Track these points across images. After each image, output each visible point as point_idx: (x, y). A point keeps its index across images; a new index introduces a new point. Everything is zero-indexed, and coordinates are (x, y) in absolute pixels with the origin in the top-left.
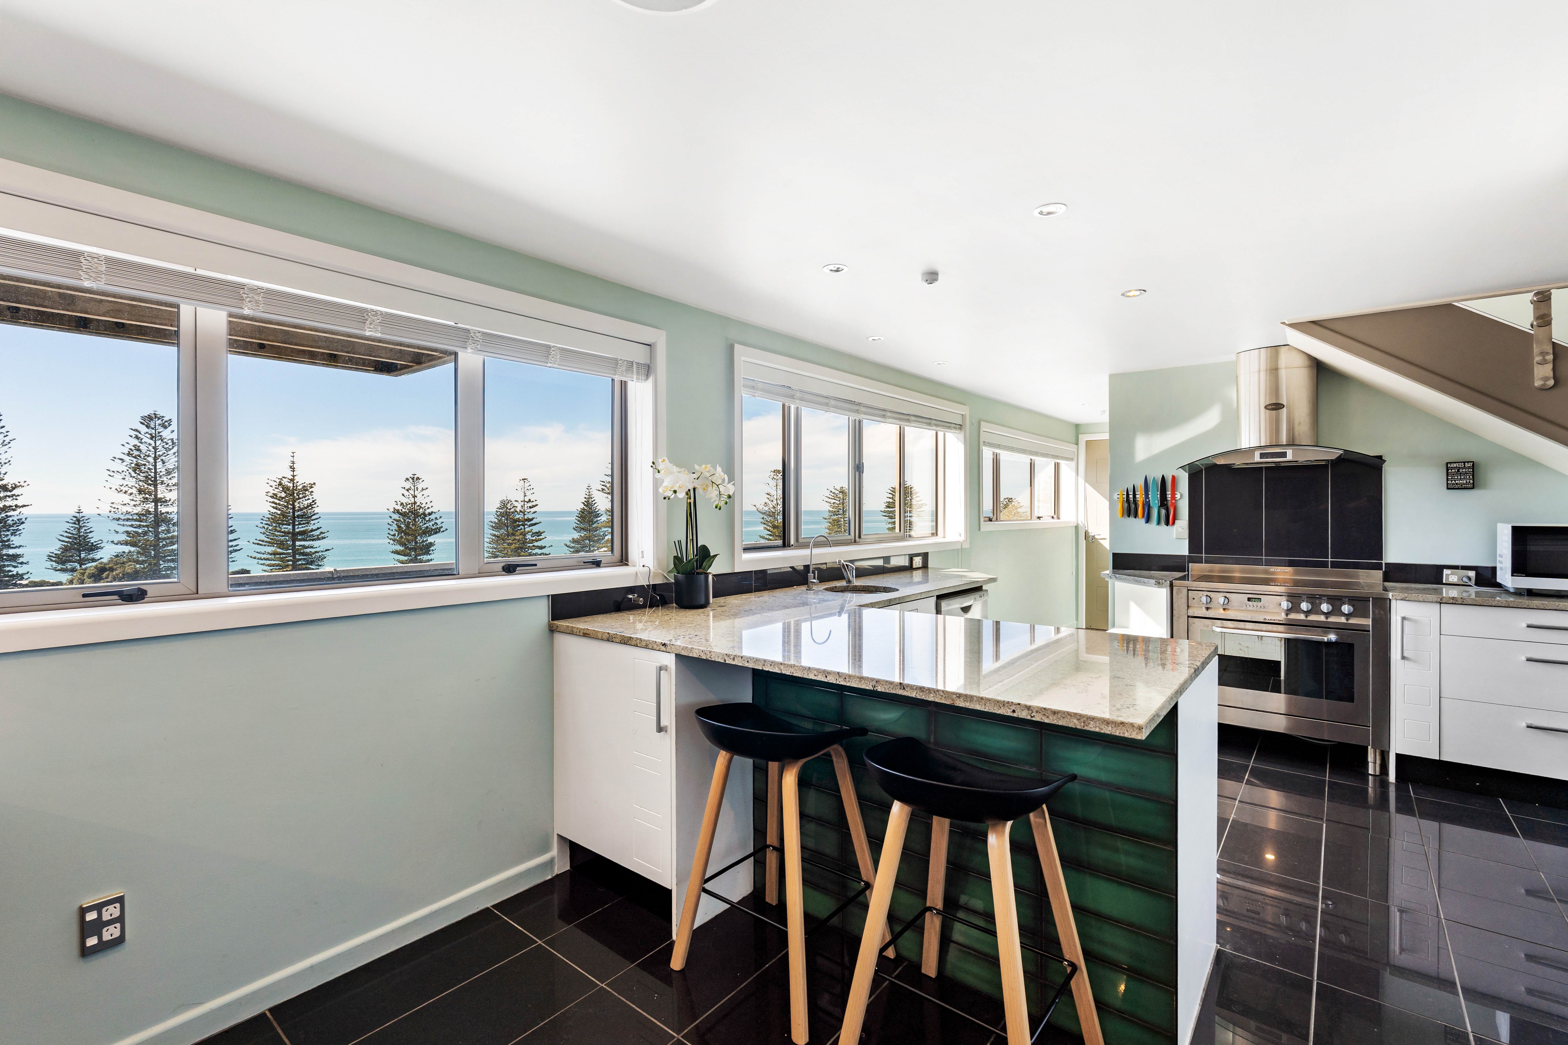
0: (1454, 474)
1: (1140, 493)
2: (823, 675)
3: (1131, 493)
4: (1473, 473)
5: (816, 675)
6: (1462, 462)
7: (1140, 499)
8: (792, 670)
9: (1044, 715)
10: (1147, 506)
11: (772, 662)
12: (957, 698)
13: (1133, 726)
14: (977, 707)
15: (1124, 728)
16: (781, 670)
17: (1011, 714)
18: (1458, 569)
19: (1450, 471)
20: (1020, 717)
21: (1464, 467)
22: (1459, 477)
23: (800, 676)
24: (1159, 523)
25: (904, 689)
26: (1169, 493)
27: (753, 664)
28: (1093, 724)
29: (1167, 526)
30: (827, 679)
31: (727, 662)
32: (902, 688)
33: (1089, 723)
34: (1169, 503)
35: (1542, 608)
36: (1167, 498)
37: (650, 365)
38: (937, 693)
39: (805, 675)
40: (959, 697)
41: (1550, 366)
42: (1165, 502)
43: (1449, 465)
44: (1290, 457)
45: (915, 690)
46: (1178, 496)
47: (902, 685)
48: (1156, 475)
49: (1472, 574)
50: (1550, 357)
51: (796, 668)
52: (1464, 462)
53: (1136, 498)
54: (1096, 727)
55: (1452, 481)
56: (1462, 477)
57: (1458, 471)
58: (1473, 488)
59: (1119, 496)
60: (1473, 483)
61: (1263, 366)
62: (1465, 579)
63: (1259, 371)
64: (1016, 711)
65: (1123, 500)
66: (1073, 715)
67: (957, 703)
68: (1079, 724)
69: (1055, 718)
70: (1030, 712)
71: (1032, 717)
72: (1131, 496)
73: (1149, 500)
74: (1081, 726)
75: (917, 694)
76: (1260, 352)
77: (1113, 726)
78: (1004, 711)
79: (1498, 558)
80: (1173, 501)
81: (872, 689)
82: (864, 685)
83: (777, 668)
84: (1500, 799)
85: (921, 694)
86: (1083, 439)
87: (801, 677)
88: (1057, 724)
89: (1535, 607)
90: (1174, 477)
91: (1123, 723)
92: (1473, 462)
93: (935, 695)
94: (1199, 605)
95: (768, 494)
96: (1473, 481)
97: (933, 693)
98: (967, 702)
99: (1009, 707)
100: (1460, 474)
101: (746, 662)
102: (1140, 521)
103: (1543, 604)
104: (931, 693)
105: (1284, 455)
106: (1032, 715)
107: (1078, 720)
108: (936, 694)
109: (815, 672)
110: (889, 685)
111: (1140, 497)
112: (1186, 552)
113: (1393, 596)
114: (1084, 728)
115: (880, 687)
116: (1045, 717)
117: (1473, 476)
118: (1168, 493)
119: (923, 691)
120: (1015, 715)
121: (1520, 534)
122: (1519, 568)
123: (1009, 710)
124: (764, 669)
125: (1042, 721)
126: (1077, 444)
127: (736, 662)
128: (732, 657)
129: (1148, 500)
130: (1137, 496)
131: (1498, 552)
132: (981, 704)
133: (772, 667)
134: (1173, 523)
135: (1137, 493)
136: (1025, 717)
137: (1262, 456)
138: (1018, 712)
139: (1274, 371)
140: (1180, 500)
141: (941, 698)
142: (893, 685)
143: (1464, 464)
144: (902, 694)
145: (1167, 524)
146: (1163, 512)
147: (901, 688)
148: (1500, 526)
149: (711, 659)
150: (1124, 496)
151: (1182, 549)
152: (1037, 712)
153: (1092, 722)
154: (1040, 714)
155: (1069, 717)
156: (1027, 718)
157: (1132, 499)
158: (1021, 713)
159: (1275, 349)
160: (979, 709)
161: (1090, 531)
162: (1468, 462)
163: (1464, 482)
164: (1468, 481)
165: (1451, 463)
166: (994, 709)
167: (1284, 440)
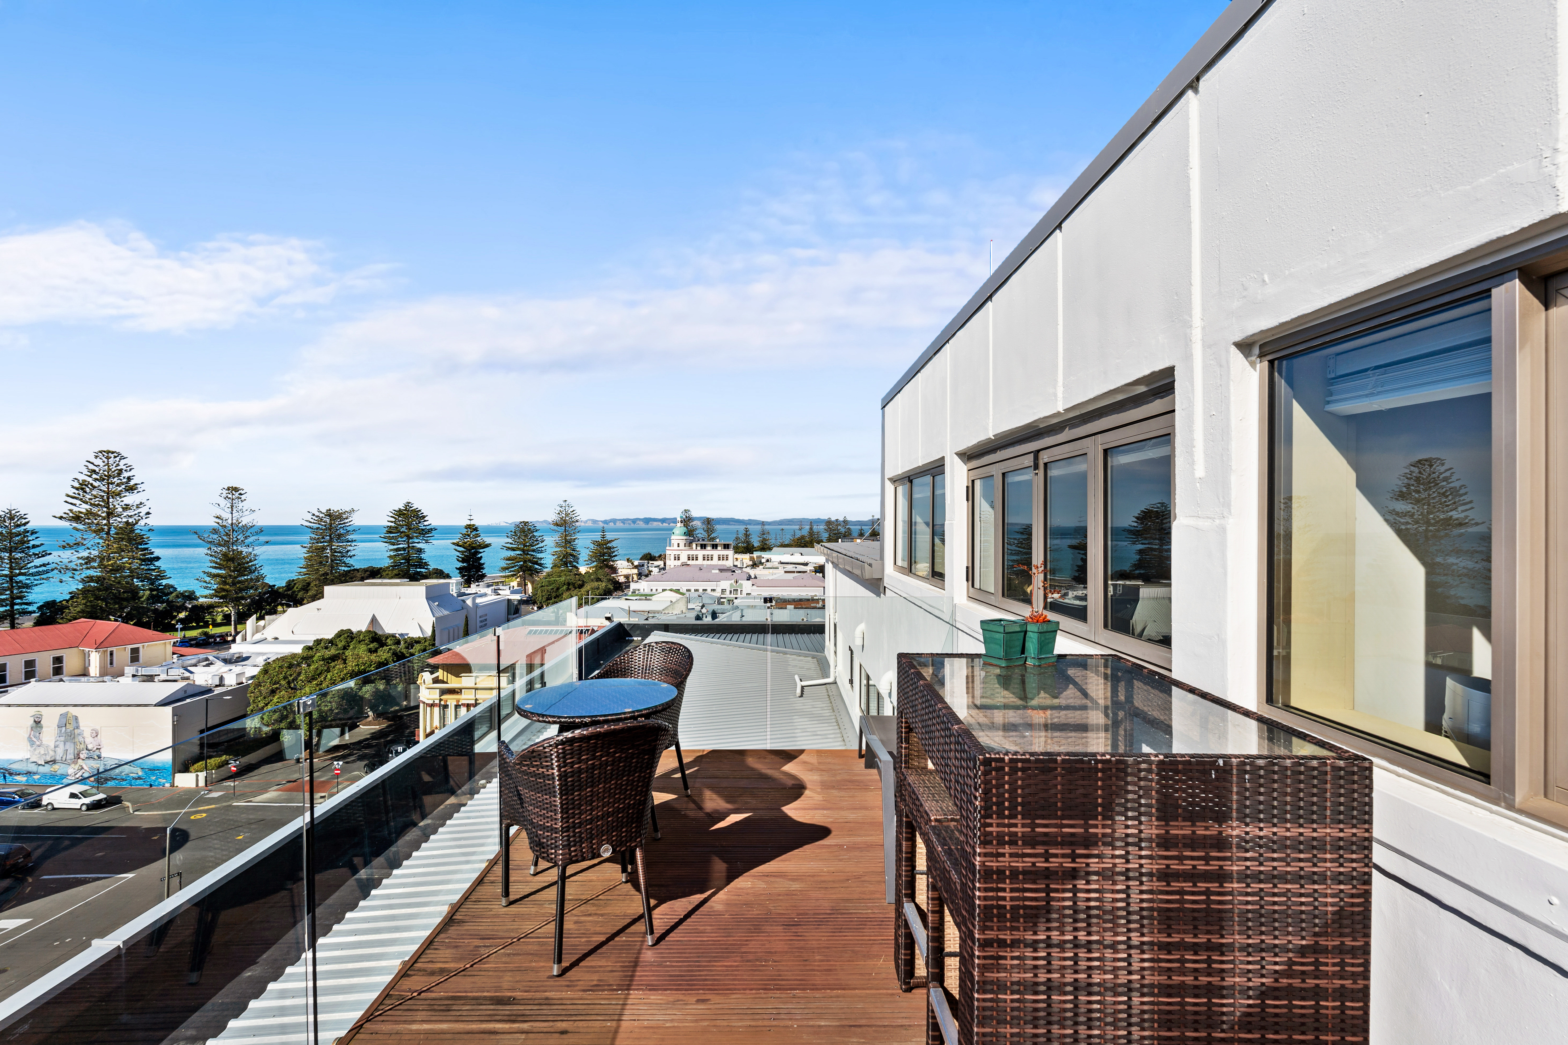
95: (217, 517)
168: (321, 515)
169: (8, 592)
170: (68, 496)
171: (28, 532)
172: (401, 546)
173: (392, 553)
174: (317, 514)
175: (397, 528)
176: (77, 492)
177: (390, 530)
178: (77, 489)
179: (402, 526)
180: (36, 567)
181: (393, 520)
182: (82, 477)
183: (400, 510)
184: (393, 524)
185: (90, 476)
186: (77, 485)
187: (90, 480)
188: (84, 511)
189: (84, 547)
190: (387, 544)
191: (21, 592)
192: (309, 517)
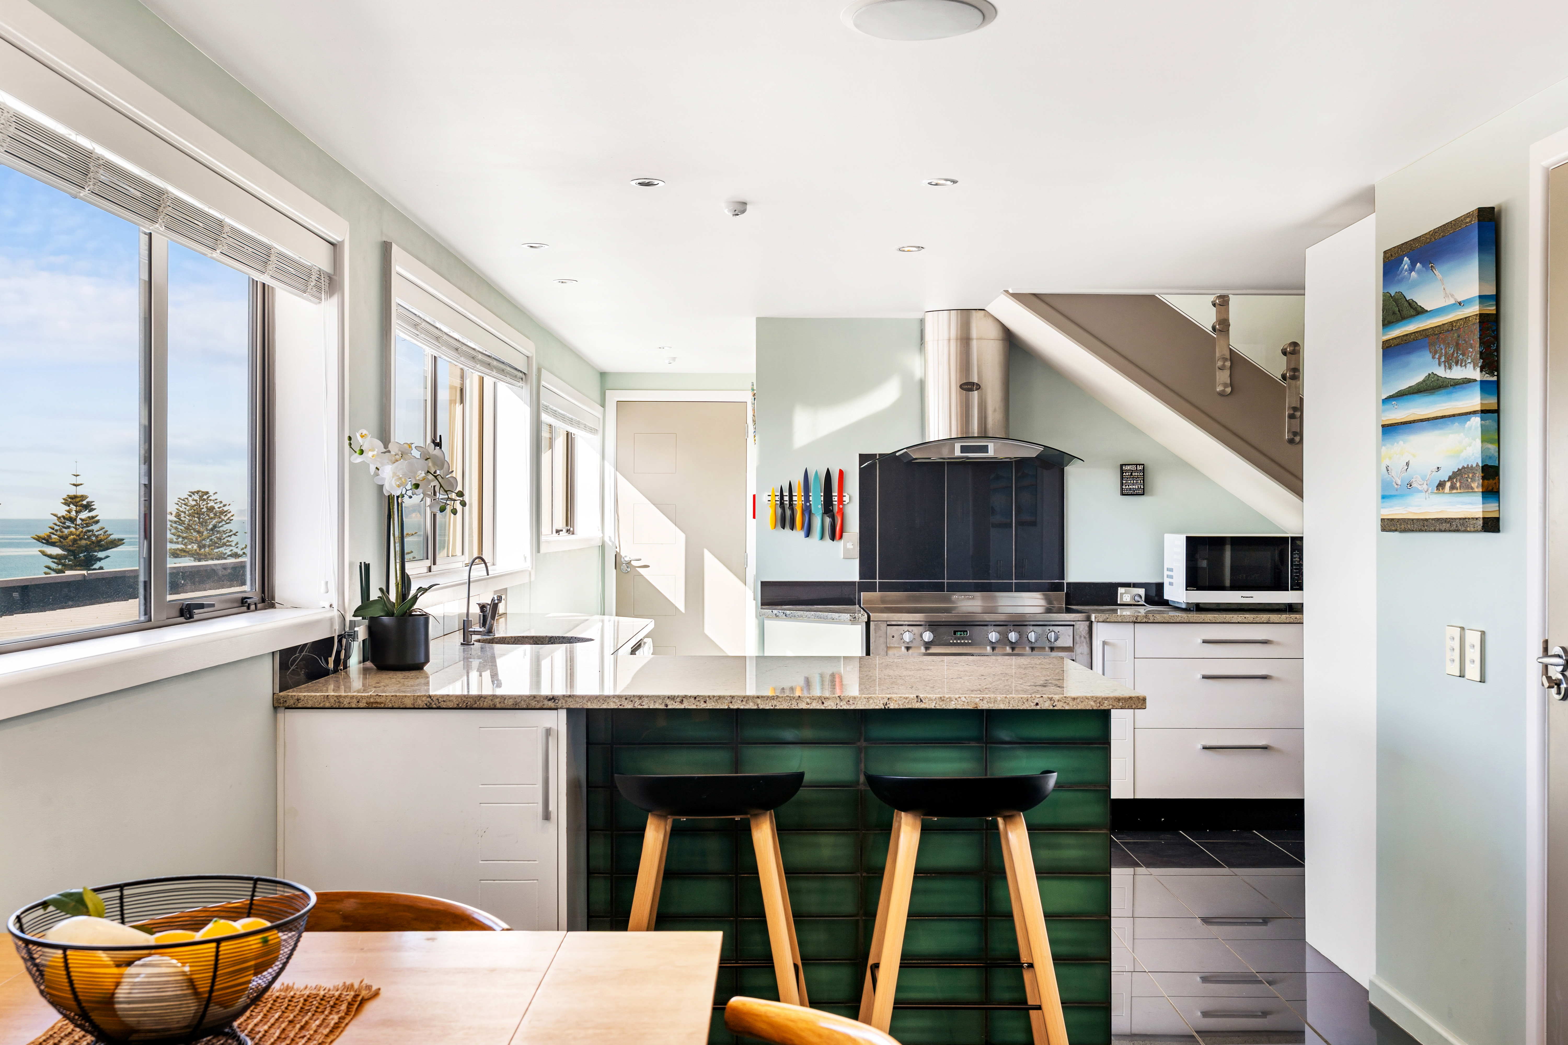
0: (1128, 478)
1: (799, 493)
2: (818, 701)
3: (786, 493)
4: (1144, 478)
5: (809, 703)
6: (1134, 465)
7: (798, 502)
8: (775, 702)
9: (1065, 702)
10: (807, 511)
11: (744, 697)
12: (981, 701)
13: (1139, 699)
14: (1001, 706)
15: (1132, 702)
16: (758, 705)
17: (1035, 708)
18: (1130, 587)
19: (1124, 474)
20: (1043, 708)
21: (1137, 470)
22: (1132, 482)
23: (786, 707)
24: (822, 537)
25: (921, 701)
26: (835, 493)
27: (713, 704)
28: (1107, 703)
29: (833, 541)
30: (824, 705)
31: (669, 707)
32: (919, 701)
33: (1104, 703)
34: (836, 509)
35: (1214, 621)
36: (832, 501)
37: (334, 277)
38: (959, 699)
39: (793, 706)
40: (983, 700)
41: (1227, 372)
42: (831, 508)
43: (1124, 468)
44: (991, 453)
45: (935, 700)
46: (846, 499)
47: (919, 698)
48: (818, 469)
49: (1142, 592)
50: (1228, 364)
51: (780, 700)
52: (1137, 465)
53: (793, 501)
54: (1109, 705)
55: (1126, 486)
56: (1135, 482)
57: (1131, 475)
58: (1143, 494)
59: (769, 498)
60: (1144, 488)
61: (953, 334)
62: (1137, 598)
63: (949, 340)
64: (1039, 704)
65: (776, 504)
66: (1090, 698)
67: (980, 706)
68: (1095, 705)
69: (1075, 703)
70: (1052, 702)
71: (1054, 706)
72: (786, 498)
73: (810, 504)
74: (1097, 706)
75: (936, 704)
76: (950, 313)
77: (1123, 701)
78: (1028, 706)
79: (1166, 573)
80: (841, 506)
81: (883, 708)
82: (872, 705)
83: (751, 704)
84: (1181, 832)
85: (941, 703)
86: (613, 397)
87: (787, 709)
88: (1076, 708)
89: (1209, 621)
90: (841, 473)
91: (1131, 697)
92: (1144, 464)
93: (956, 702)
94: (899, 644)
96: (1144, 486)
97: (955, 700)
98: (991, 703)
99: (1033, 701)
100: (1133, 478)
101: (702, 702)
102: (798, 534)
103: (1214, 617)
104: (952, 701)
105: (985, 449)
106: (1054, 705)
107: (1094, 701)
108: (958, 701)
109: (808, 700)
110: (904, 700)
111: (798, 501)
112: (856, 578)
113: (1096, 618)
114: (1100, 708)
115: (892, 704)
116: (1066, 704)
117: (1143, 481)
118: (833, 494)
119: (943, 700)
120: (1038, 707)
121: (1194, 545)
122: (1193, 582)
123: (1032, 704)
124: (732, 707)
125: (1063, 708)
126: (603, 405)
127: (685, 705)
128: (678, 700)
129: (808, 504)
130: (795, 498)
131: (1166, 565)
132: (1005, 702)
133: (744, 703)
134: (841, 537)
135: (794, 494)
136: (1048, 708)
137: (964, 449)
138: (1041, 704)
139: (965, 340)
140: (849, 505)
141: (963, 704)
142: (908, 699)
143: (1136, 467)
144: (919, 707)
145: (833, 538)
146: (828, 520)
147: (917, 701)
148: (1168, 537)
149: (641, 707)
150: (777, 497)
151: (851, 572)
152: (1058, 701)
153: (1106, 702)
154: (1061, 702)
155: (1087, 700)
156: (1049, 708)
157: (788, 502)
158: (1044, 705)
159: (966, 314)
160: (1003, 708)
161: (623, 554)
162: (1139, 465)
163: (1136, 487)
164: (1139, 486)
165: (1125, 465)
166: (1018, 706)
167: (975, 430)
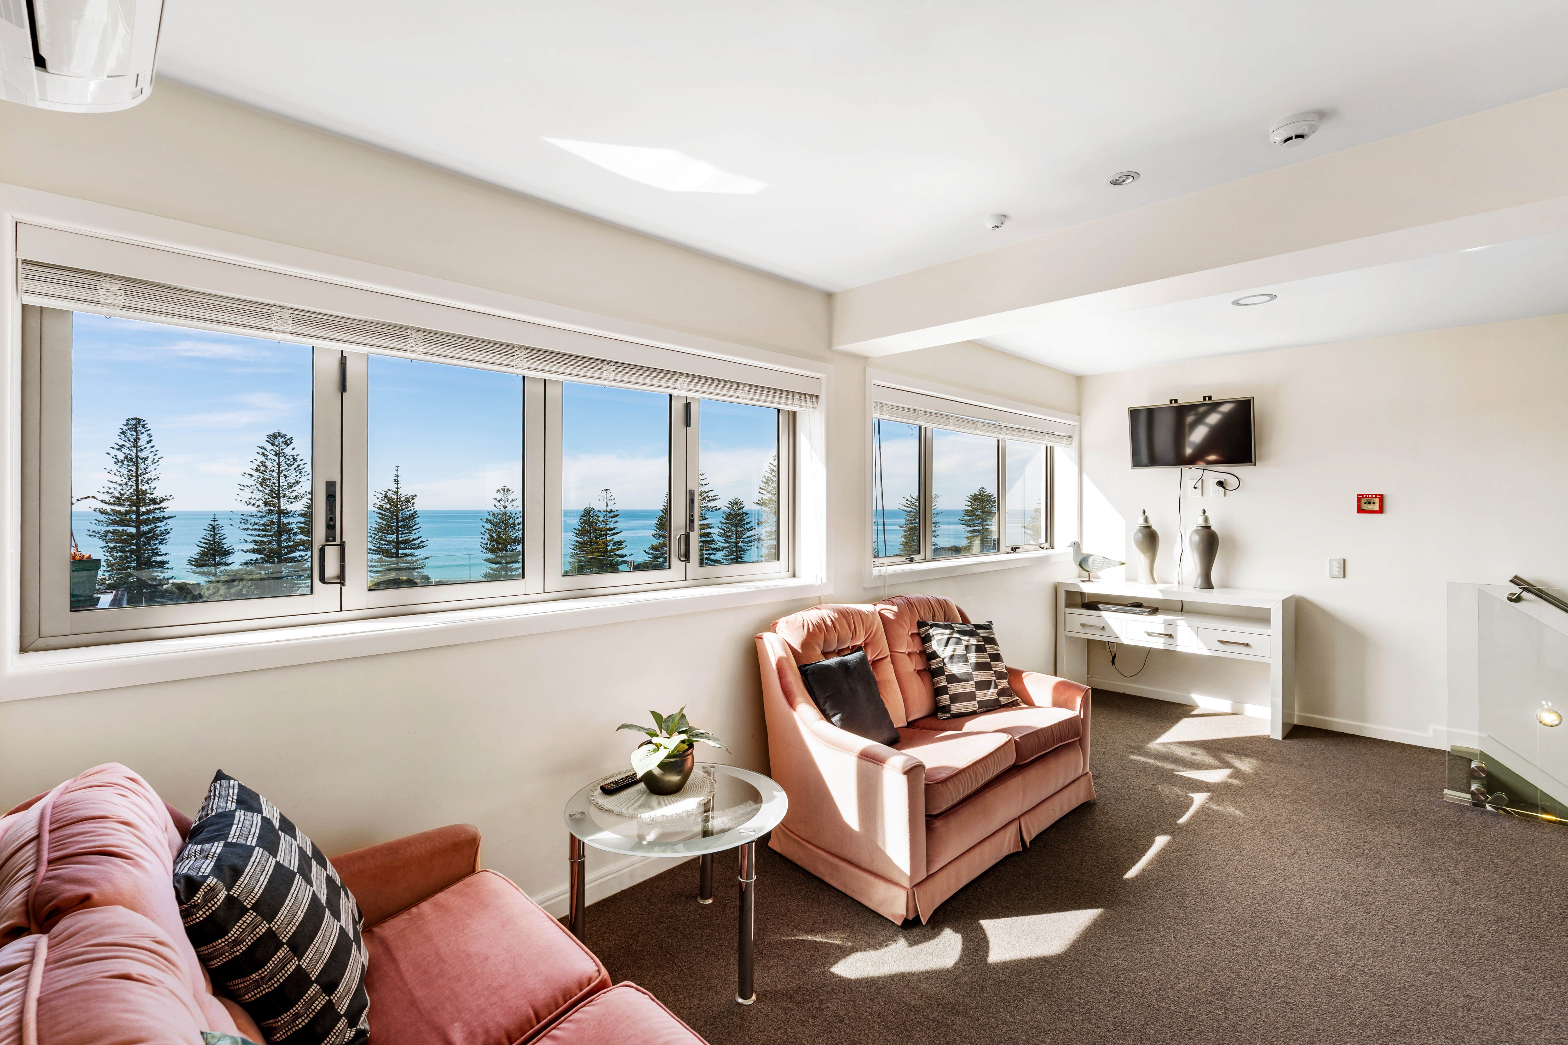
168: (913, 500)
169: (735, 554)
170: (760, 488)
171: (744, 513)
172: (976, 528)
173: (969, 535)
174: (910, 499)
175: (972, 511)
176: (765, 485)
177: (967, 513)
178: (765, 483)
179: (977, 510)
180: (748, 537)
181: (970, 504)
182: (768, 475)
183: (975, 495)
184: (970, 508)
185: (771, 474)
186: (765, 480)
187: (771, 476)
188: (768, 498)
189: (768, 524)
190: (964, 526)
191: (741, 554)
192: (904, 502)
